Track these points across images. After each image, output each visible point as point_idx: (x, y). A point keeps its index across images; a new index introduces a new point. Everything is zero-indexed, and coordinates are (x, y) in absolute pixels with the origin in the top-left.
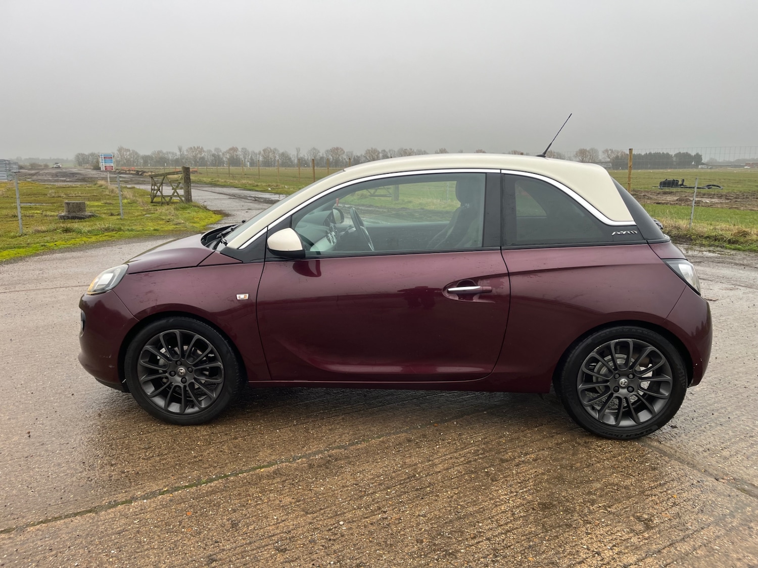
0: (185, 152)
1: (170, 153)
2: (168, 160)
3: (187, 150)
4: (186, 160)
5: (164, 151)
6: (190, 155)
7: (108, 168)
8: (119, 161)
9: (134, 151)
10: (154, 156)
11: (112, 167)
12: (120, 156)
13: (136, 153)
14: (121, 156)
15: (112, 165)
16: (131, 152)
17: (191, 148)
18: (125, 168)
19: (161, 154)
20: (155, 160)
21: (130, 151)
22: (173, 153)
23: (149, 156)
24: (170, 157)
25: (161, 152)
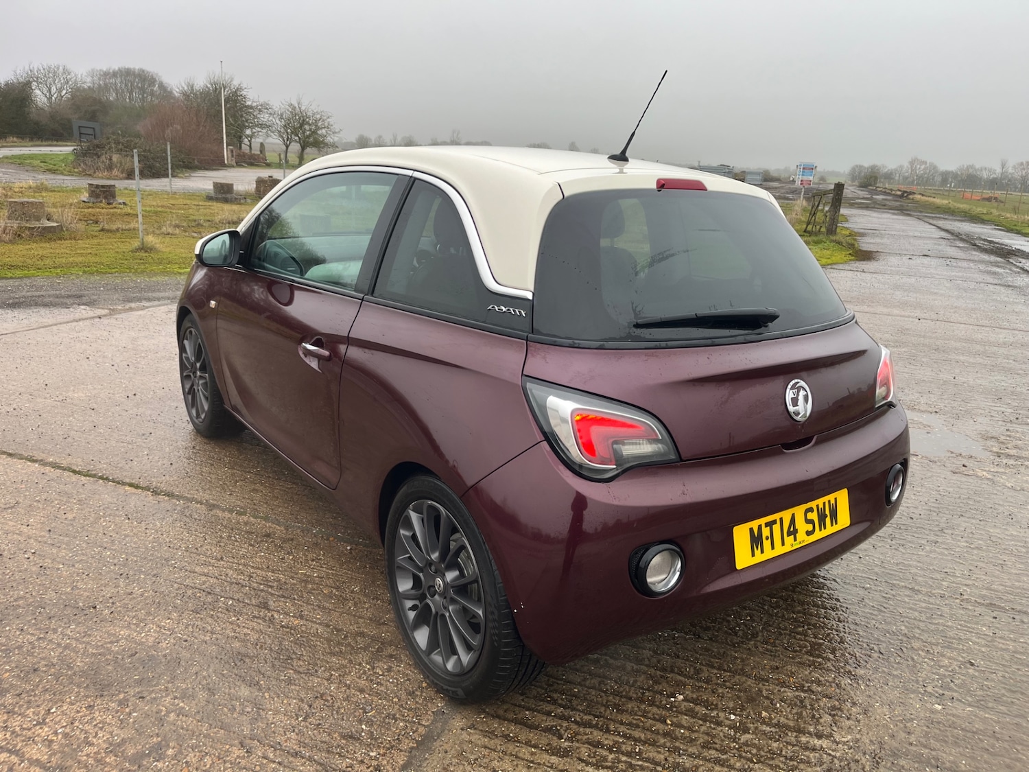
0: (1010, 168)
1: (985, 169)
2: (981, 179)
3: (1014, 167)
4: (1009, 180)
5: (977, 166)
6: (1018, 175)
7: (804, 182)
8: (907, 178)
9: (931, 164)
10: (959, 173)
11: (811, 181)
12: (910, 171)
13: (935, 168)
14: (912, 170)
15: (811, 178)
16: (928, 165)
17: (1022, 164)
18: (903, 187)
19: (971, 171)
20: (960, 179)
21: (926, 163)
22: (990, 170)
23: (952, 172)
24: (985, 175)
25: (972, 167)
